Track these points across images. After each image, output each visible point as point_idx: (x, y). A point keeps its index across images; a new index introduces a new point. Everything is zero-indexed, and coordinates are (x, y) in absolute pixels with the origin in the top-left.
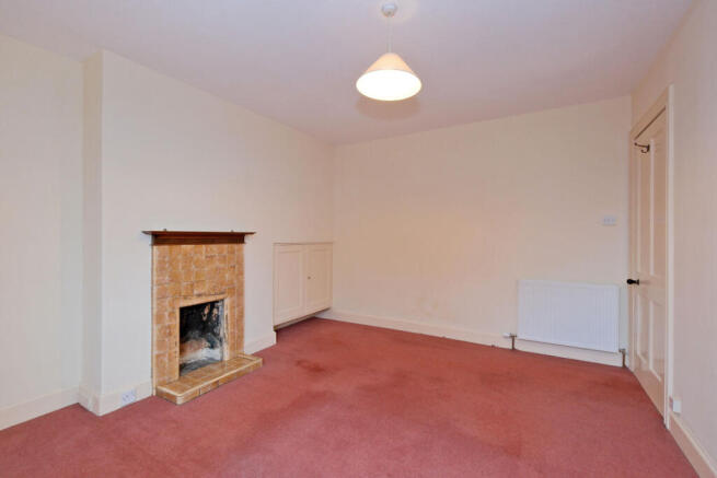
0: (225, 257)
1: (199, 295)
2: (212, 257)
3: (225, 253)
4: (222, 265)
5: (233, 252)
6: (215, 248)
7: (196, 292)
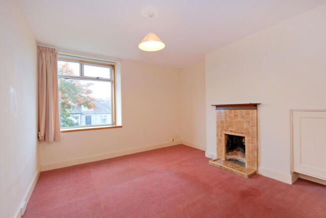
0: (243, 116)
1: (231, 131)
2: (237, 116)
3: (244, 114)
4: (242, 120)
5: (248, 114)
6: (238, 111)
7: (229, 130)
